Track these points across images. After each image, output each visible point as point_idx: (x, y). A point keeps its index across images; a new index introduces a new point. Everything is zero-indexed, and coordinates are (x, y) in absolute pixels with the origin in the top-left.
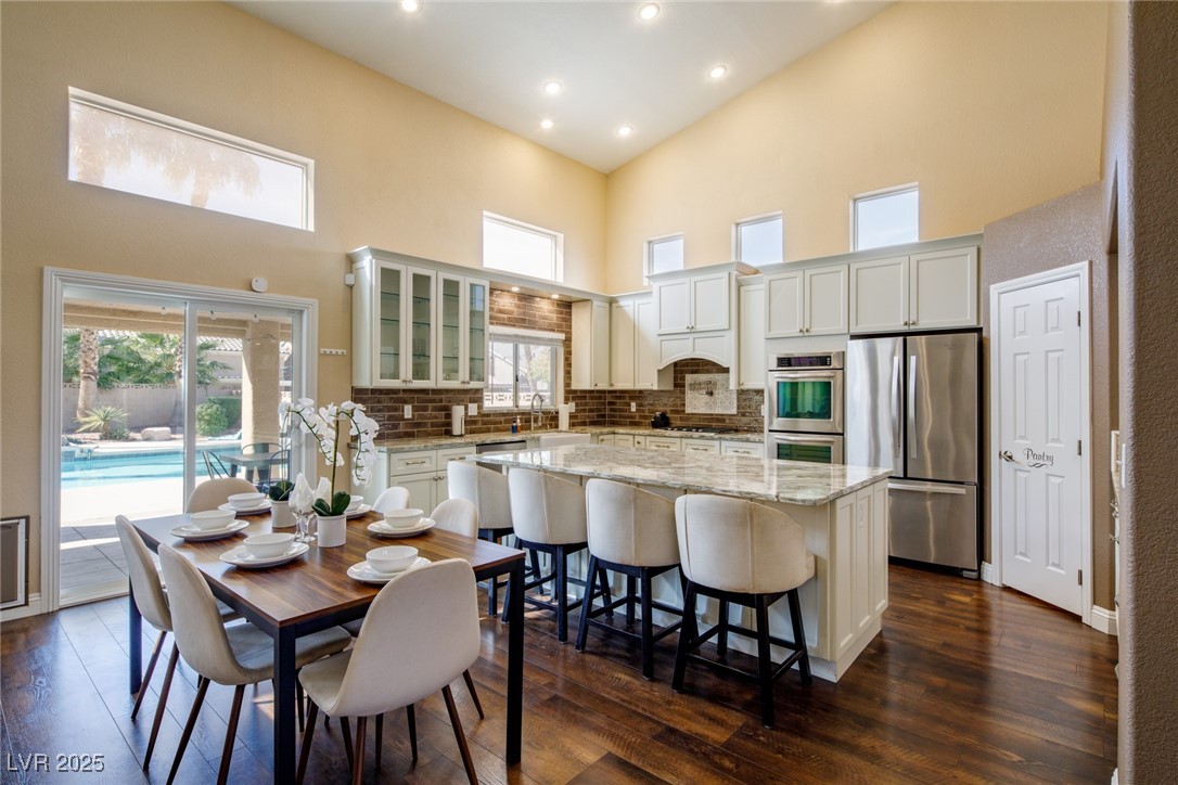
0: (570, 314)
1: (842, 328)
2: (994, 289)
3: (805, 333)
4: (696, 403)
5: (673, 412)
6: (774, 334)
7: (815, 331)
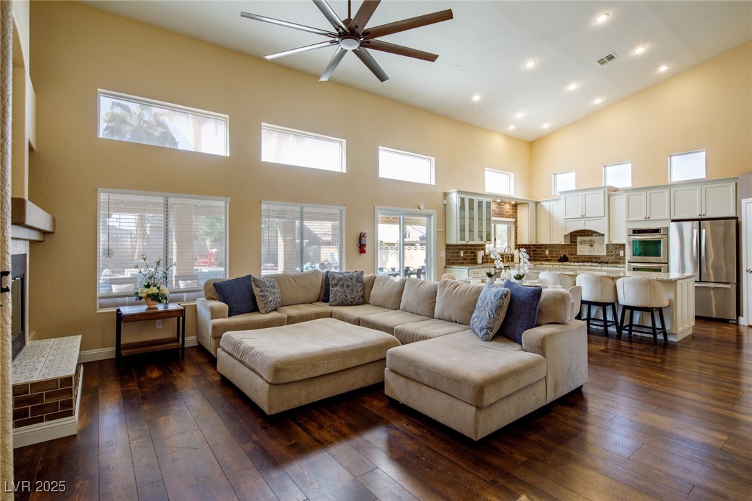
0: (517, 209)
1: (667, 216)
2: (744, 201)
3: (647, 219)
4: (583, 250)
5: (569, 254)
6: (630, 219)
7: (652, 218)
